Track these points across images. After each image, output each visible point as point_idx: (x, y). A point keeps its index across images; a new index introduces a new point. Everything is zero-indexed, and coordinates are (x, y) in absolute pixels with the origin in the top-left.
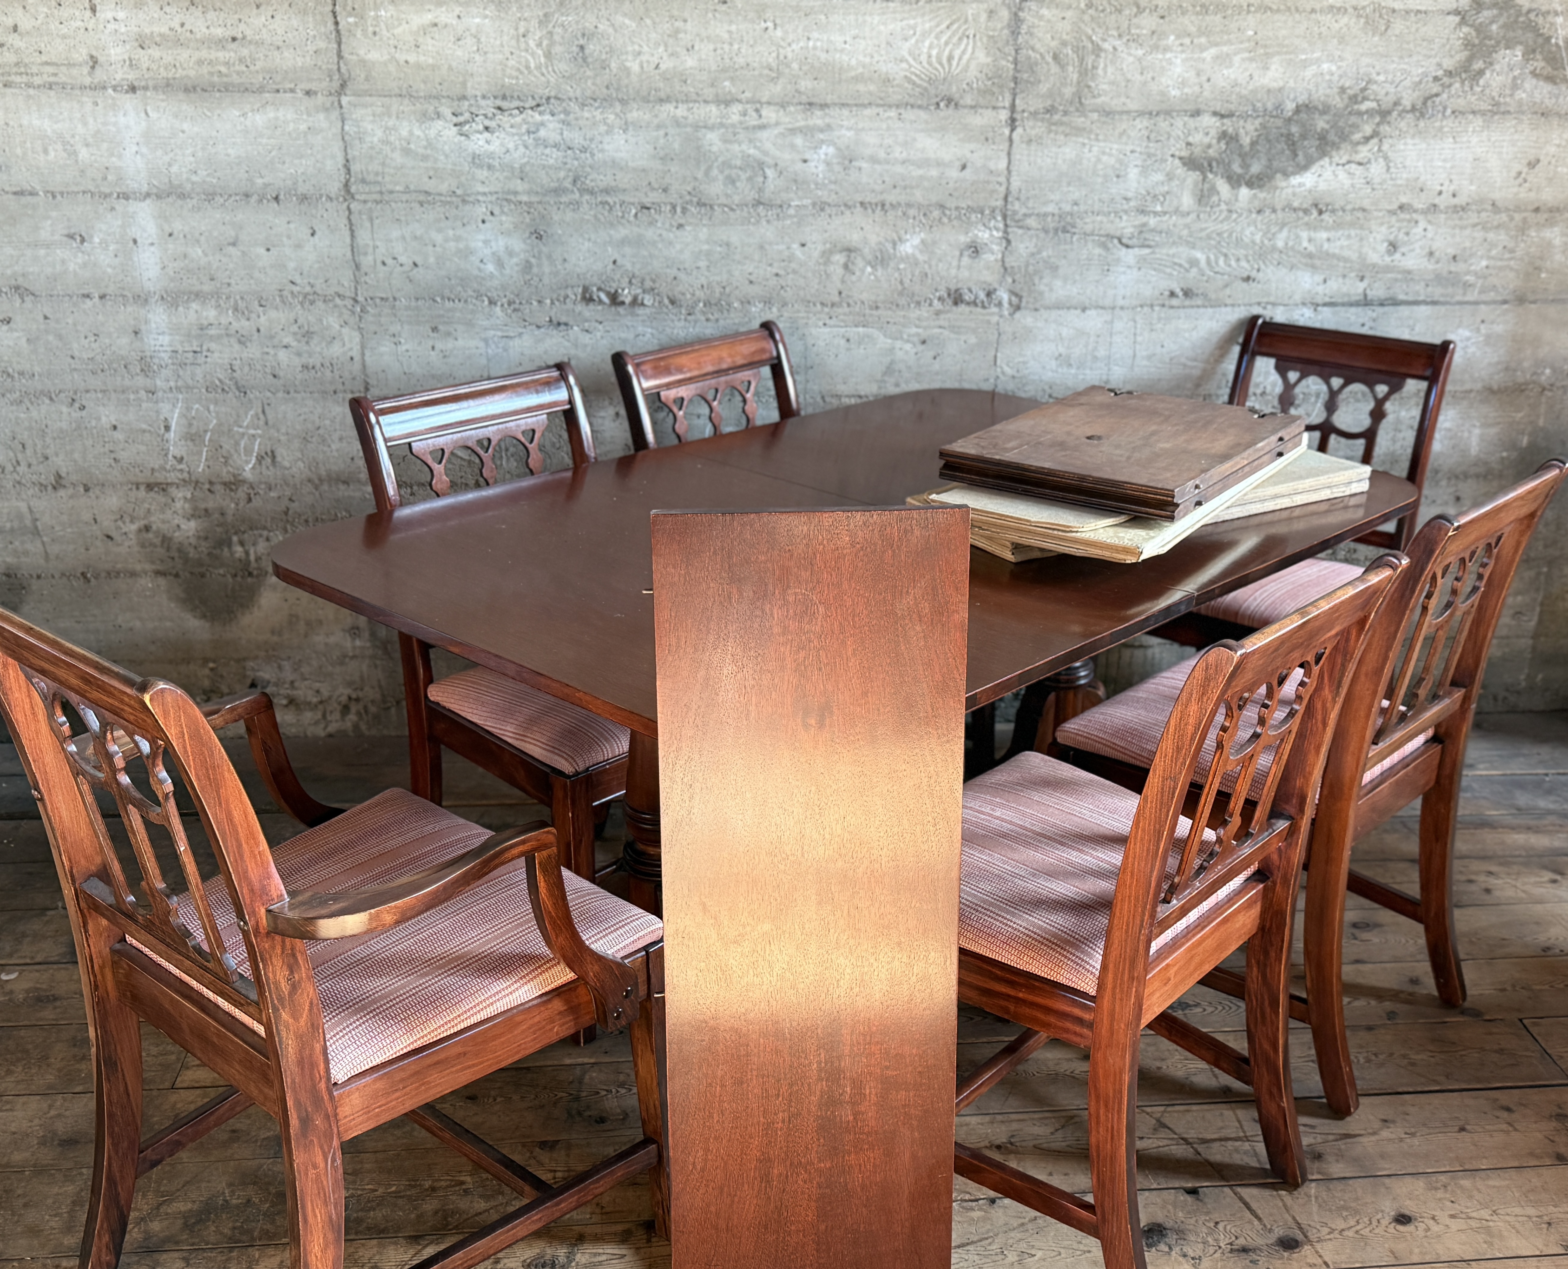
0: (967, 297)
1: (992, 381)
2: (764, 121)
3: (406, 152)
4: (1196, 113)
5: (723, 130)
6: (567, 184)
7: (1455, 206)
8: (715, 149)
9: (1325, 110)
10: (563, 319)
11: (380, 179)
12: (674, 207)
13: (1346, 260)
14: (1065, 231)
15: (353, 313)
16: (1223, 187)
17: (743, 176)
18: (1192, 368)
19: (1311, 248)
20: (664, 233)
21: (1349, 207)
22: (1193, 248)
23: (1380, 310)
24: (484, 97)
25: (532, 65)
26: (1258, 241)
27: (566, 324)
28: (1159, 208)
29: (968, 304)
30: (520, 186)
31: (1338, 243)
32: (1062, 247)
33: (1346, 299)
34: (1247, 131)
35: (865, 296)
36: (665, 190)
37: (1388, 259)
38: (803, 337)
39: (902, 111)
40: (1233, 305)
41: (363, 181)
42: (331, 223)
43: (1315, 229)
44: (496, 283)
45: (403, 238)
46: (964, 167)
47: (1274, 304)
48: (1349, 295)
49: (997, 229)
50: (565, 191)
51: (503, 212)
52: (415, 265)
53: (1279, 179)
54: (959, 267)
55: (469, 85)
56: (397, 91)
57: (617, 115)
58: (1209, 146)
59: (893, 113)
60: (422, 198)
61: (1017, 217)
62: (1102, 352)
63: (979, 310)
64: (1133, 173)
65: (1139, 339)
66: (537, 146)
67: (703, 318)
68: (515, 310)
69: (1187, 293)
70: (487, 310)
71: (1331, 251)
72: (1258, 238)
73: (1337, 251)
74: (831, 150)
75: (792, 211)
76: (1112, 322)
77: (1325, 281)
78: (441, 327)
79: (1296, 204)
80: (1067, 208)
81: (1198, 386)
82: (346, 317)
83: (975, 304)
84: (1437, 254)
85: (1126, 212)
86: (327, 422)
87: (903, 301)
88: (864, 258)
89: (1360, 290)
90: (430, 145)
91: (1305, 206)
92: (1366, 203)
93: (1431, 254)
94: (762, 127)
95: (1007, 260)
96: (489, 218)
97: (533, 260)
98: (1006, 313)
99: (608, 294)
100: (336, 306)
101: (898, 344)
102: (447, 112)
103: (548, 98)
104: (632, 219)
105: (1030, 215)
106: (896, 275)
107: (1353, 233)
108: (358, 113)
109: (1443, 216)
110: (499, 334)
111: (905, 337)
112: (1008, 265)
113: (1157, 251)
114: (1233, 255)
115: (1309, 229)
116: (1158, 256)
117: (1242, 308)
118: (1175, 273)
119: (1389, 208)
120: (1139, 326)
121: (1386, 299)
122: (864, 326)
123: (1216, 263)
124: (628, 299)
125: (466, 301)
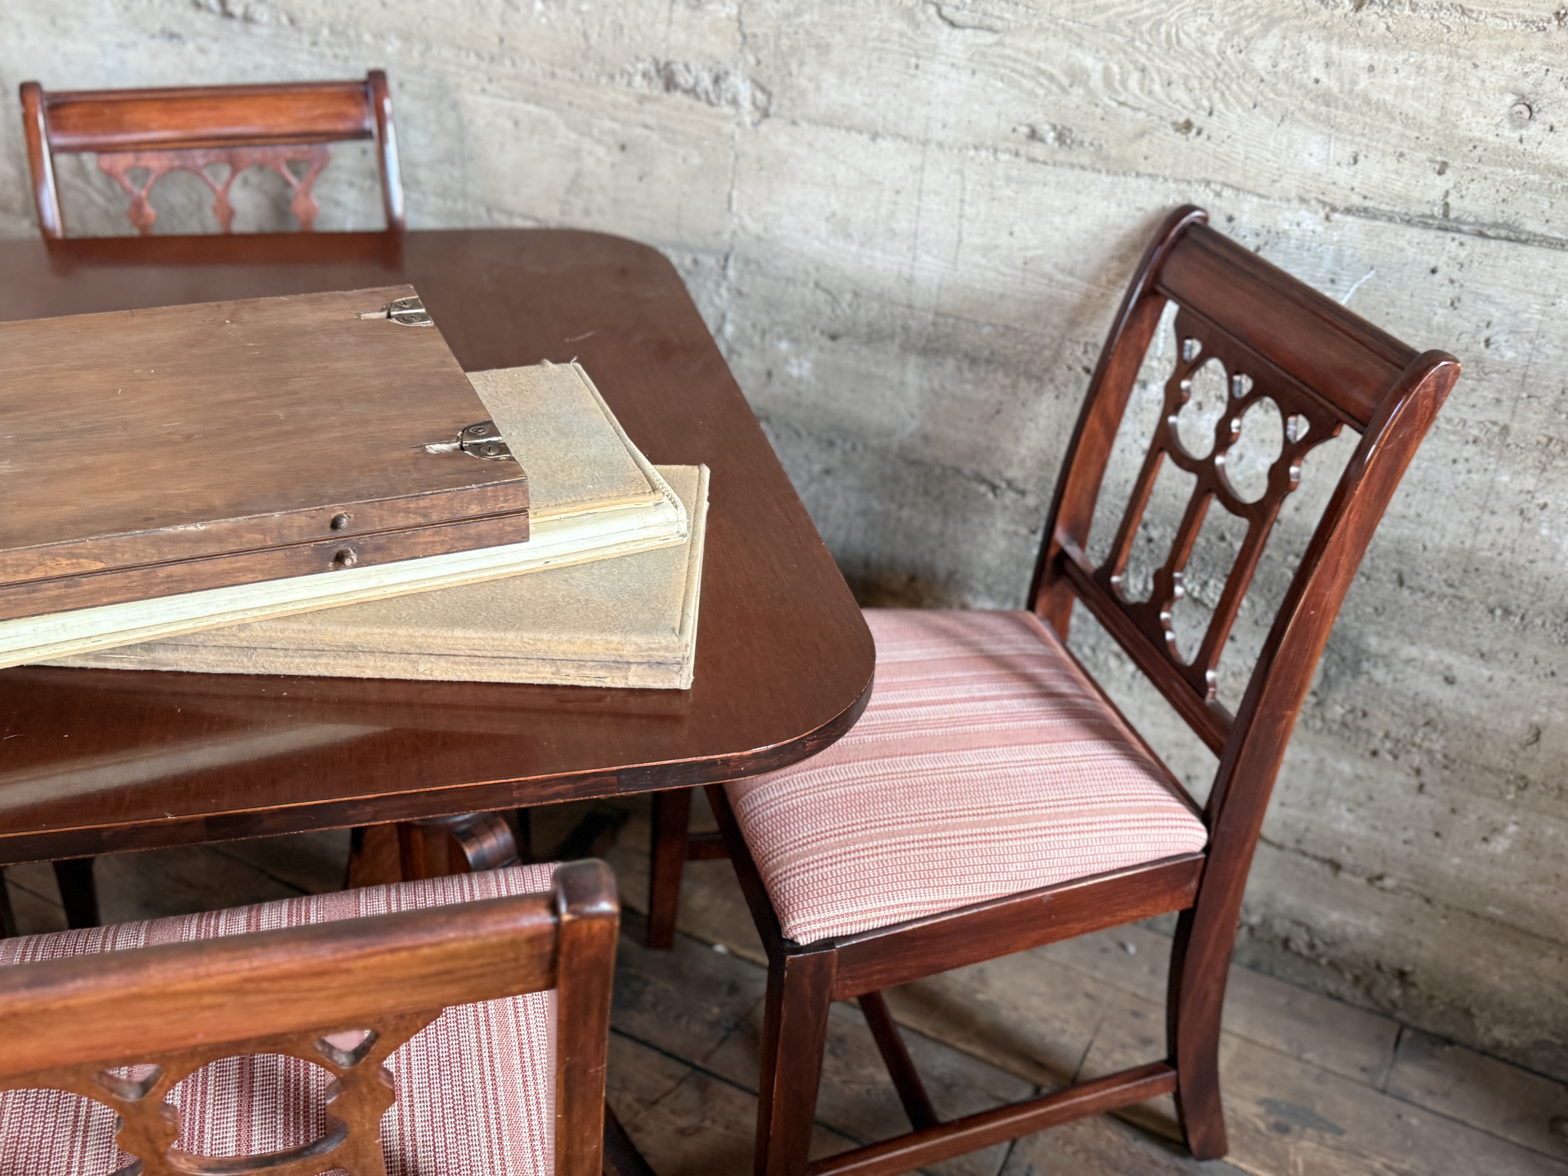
0: (684, 79)
1: (726, 236)
10: (176, 29)
13: (1408, 121)
18: (1065, 286)
19: (1329, 82)
22: (1079, 45)
23: (1478, 245)
26: (1213, 50)
27: (179, 37)
29: (686, 91)
31: (1394, 80)
32: (837, 8)
35: (535, 51)
37: (1510, 135)
38: (455, 106)
40: (1153, 177)
43: (1343, 40)
48: (1407, 200)
54: (670, 22)
62: (903, 225)
63: (703, 106)
65: (969, 211)
67: (329, 53)
69: (1062, 137)
71: (1374, 96)
72: (1213, 43)
73: (1389, 98)
76: (922, 169)
77: (1355, 160)
78: (59, 21)
81: (1073, 323)
83: (693, 92)
87: (589, 70)
89: (1436, 195)
95: (745, 20)
98: (748, 120)
101: (587, 144)
106: (578, 21)
107: (1431, 62)
110: (115, 39)
111: (595, 132)
112: (747, 31)
113: (1008, 40)
114: (1159, 70)
115: (1329, 39)
116: (1008, 51)
117: (1172, 185)
118: (1041, 92)
119: (1528, 14)
120: (969, 187)
121: (1495, 225)
122: (537, 103)
123: (1124, 83)
124: (238, 11)
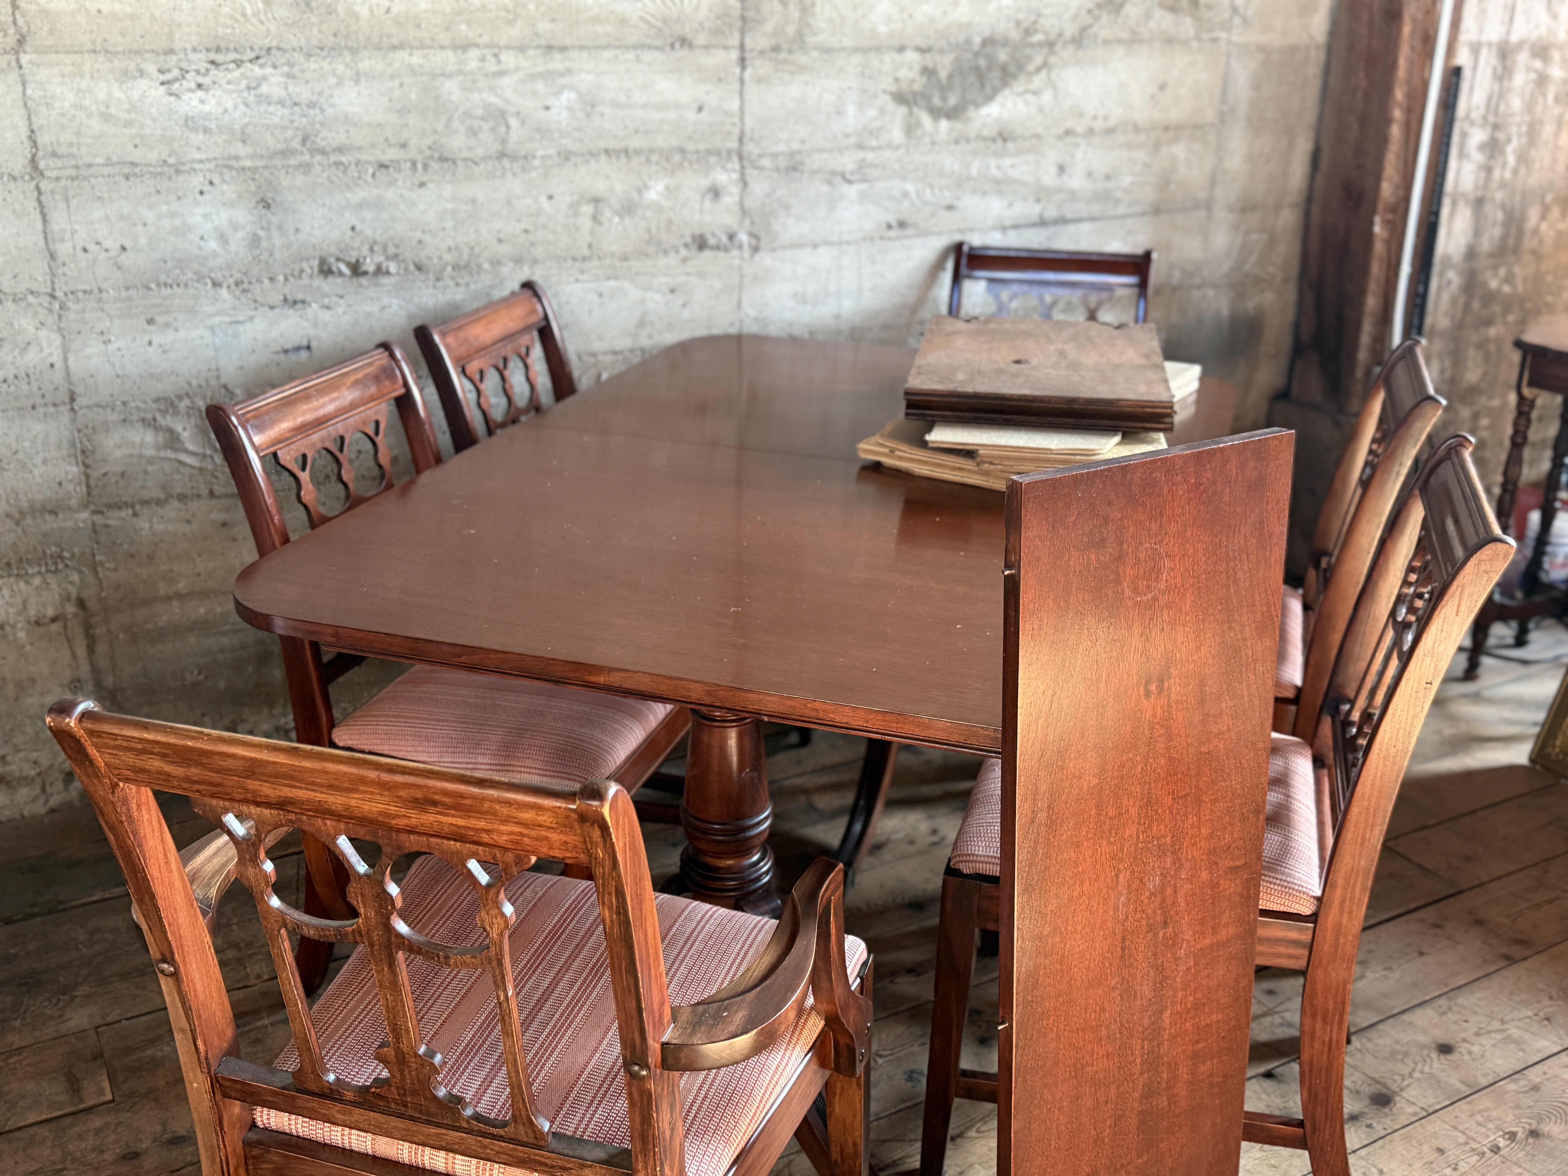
0: (712, 241)
2: (503, 66)
3: (106, 117)
4: (901, 49)
5: (461, 78)
6: (296, 144)
7: (1107, 129)
8: (454, 98)
9: (1005, 43)
10: (300, 296)
11: (74, 150)
12: (414, 164)
13: (1026, 184)
14: (795, 169)
15: (51, 311)
16: (925, 119)
17: (486, 126)
19: (999, 175)
20: (406, 193)
21: (1026, 134)
22: (904, 180)
23: (1054, 228)
24: (195, 50)
25: (249, 12)
26: (956, 171)
27: (303, 302)
28: (874, 143)
29: (712, 248)
30: (241, 150)
31: (1019, 169)
32: (793, 186)
33: (1027, 221)
34: (944, 65)
35: (614, 248)
36: (403, 146)
37: (1058, 181)
39: (639, 52)
40: (939, 233)
41: (54, 154)
42: (17, 206)
43: (1001, 156)
44: (220, 261)
45: (108, 218)
46: (700, 109)
47: (976, 230)
48: (1029, 217)
49: (734, 170)
50: (293, 152)
51: (223, 181)
52: (124, 248)
53: (971, 112)
54: (701, 212)
55: (177, 36)
56: (89, 46)
57: (347, 65)
58: (913, 81)
59: (631, 55)
60: (127, 170)
61: (752, 158)
62: (832, 288)
63: (722, 254)
64: (851, 110)
65: (864, 272)
66: (259, 103)
67: (452, 283)
68: (244, 291)
69: (902, 224)
70: (211, 293)
71: (1014, 177)
72: (956, 168)
73: (1018, 176)
74: (573, 96)
75: (537, 162)
76: (839, 257)
77: (1010, 205)
78: (158, 318)
79: (985, 134)
80: (796, 146)
82: (42, 317)
83: (717, 248)
84: (1094, 174)
85: (846, 148)
86: (27, 444)
87: (651, 250)
88: (611, 208)
89: (1038, 212)
90: (133, 108)
91: (992, 135)
92: (1040, 130)
93: (1090, 174)
94: (502, 73)
95: (744, 202)
96: (207, 188)
97: (262, 233)
98: (746, 255)
99: (348, 264)
100: (29, 305)
101: (649, 295)
102: (151, 68)
103: (269, 50)
104: (369, 179)
105: (763, 156)
106: (643, 223)
107: (1031, 158)
108: (43, 74)
109: (1098, 138)
110: (227, 319)
111: (655, 287)
112: (746, 207)
113: (875, 184)
114: (937, 185)
115: (996, 157)
116: (875, 190)
117: (948, 234)
118: (890, 206)
119: (1057, 133)
120: (863, 260)
122: (616, 279)
123: (924, 193)
124: (371, 268)
125: (186, 286)
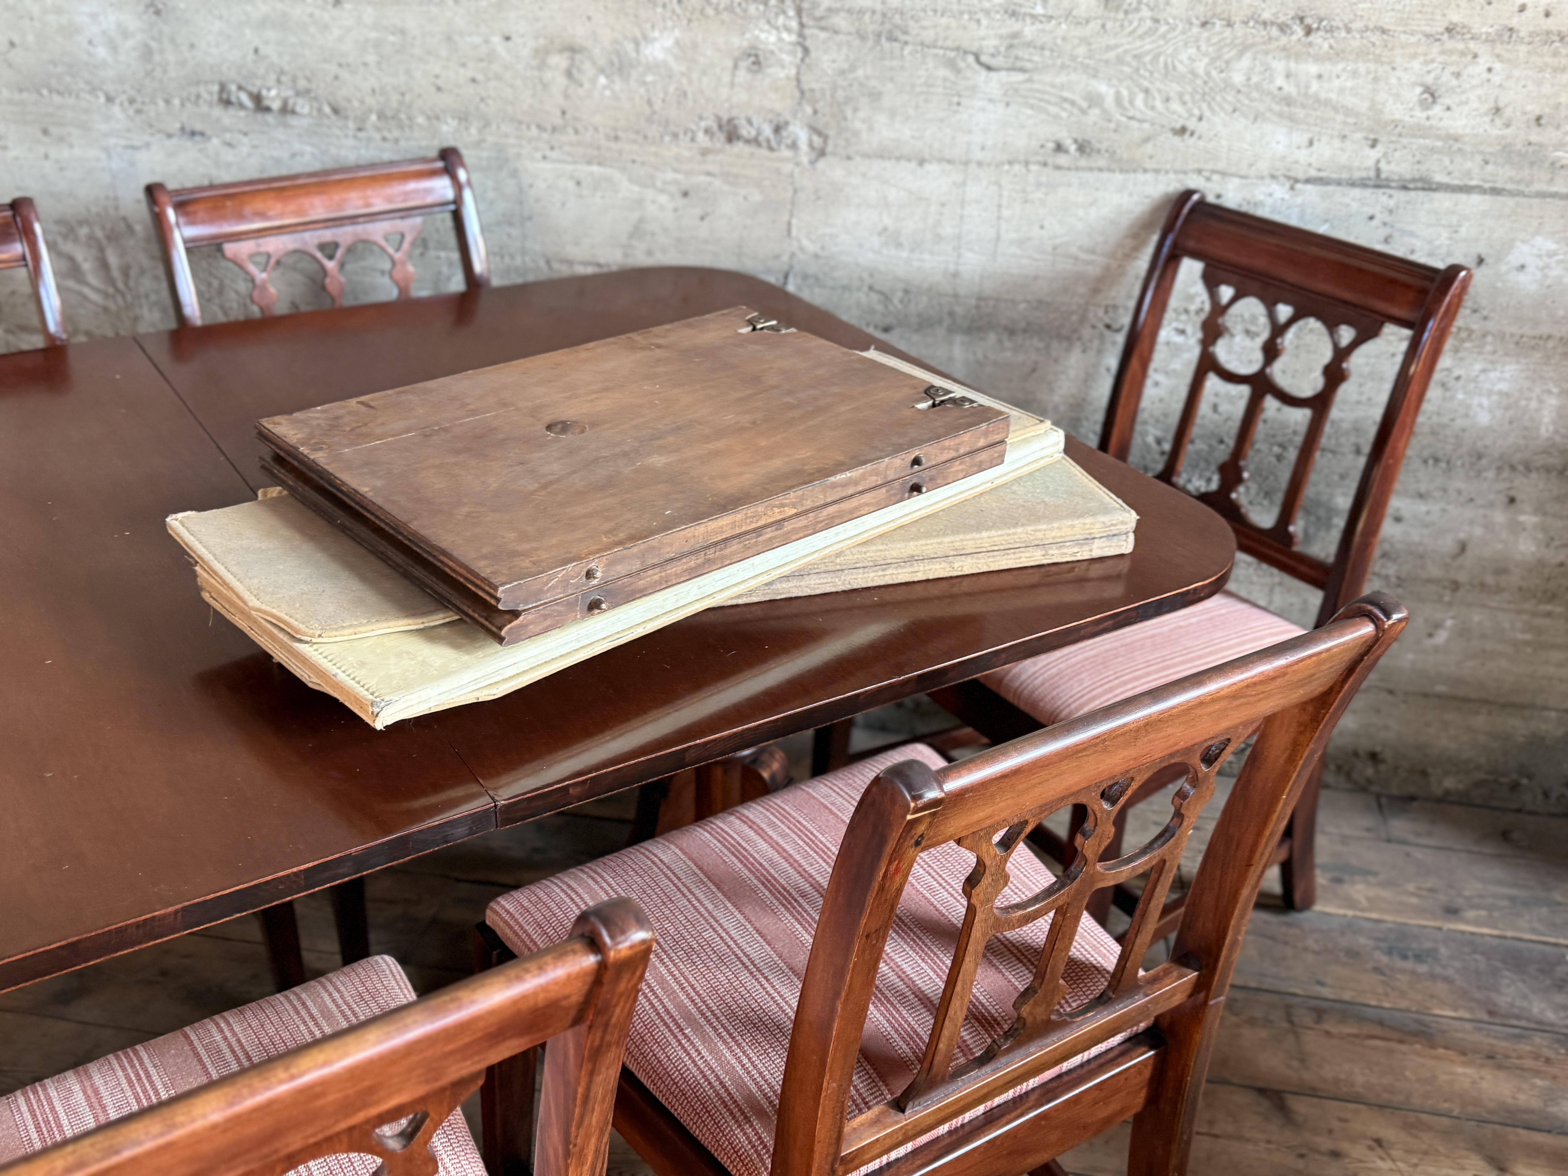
0: (746, 131)
1: (785, 258)
7: (1548, 33)
10: (198, 127)
13: (1348, 112)
14: (892, 39)
18: (1088, 263)
19: (1290, 89)
21: (1357, 25)
22: (1095, 76)
23: (1402, 196)
26: (1201, 71)
27: (202, 134)
28: (1039, 10)
29: (748, 141)
31: (1336, 83)
32: (887, 63)
33: (1344, 175)
35: (598, 120)
37: (1420, 115)
38: (514, 174)
40: (1157, 171)
43: (1298, 57)
44: (111, 73)
47: (1224, 174)
48: (1349, 168)
49: (788, 30)
52: (12, 44)
54: (732, 85)
61: (818, 13)
62: (948, 230)
63: (764, 152)
65: (1006, 213)
67: (377, 136)
68: (138, 112)
69: (1083, 148)
70: (104, 109)
71: (1323, 96)
72: (1201, 67)
73: (1333, 96)
76: (964, 184)
77: (1311, 143)
78: (53, 130)
79: (1266, 16)
81: (1096, 291)
83: (755, 141)
84: (1508, 112)
85: (987, 12)
87: (653, 131)
88: (594, 63)
89: (1370, 163)
91: (1282, 19)
92: (1388, 20)
93: (1497, 110)
95: (803, 78)
97: (153, 44)
98: (805, 160)
99: (250, 95)
101: (650, 194)
105: (837, 11)
106: (642, 91)
107: (1362, 68)
109: (1523, 48)
110: (123, 142)
111: (659, 184)
112: (805, 87)
113: (1036, 77)
114: (1159, 91)
115: (1288, 58)
116: (1037, 86)
117: (1172, 176)
118: (1064, 115)
119: (1428, 29)
120: (1006, 193)
121: (1414, 180)
122: (600, 164)
123: (1131, 102)
124: (276, 105)
125: (77, 96)
